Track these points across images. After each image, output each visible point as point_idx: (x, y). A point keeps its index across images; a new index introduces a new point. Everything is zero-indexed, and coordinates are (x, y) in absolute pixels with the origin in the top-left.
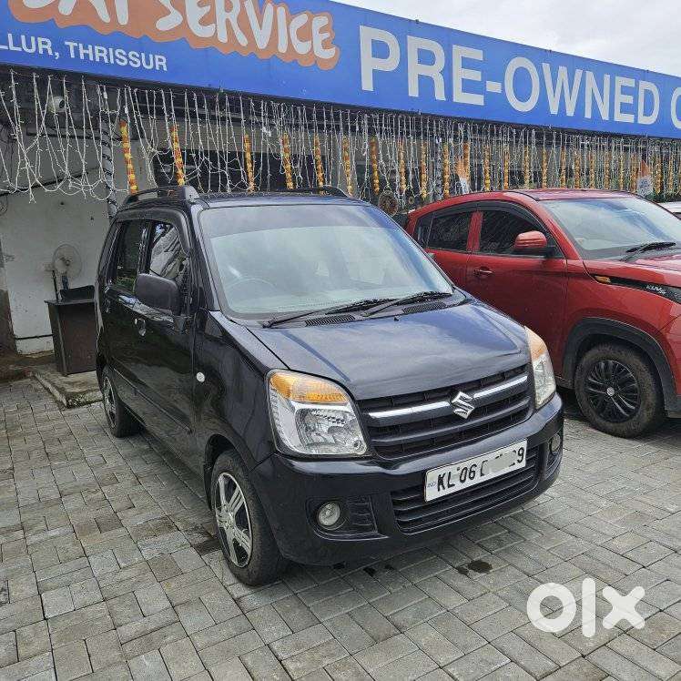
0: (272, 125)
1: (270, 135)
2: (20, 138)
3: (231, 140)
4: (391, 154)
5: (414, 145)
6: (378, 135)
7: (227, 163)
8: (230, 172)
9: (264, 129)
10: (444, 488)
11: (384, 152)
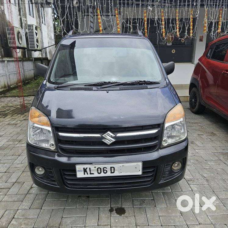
0: (153, 5)
1: (151, 10)
2: (60, 16)
3: (134, 13)
4: (211, 15)
5: (225, 10)
6: (205, 7)
7: (132, 22)
8: (133, 26)
9: (149, 7)
10: (87, 174)
11: (208, 15)
